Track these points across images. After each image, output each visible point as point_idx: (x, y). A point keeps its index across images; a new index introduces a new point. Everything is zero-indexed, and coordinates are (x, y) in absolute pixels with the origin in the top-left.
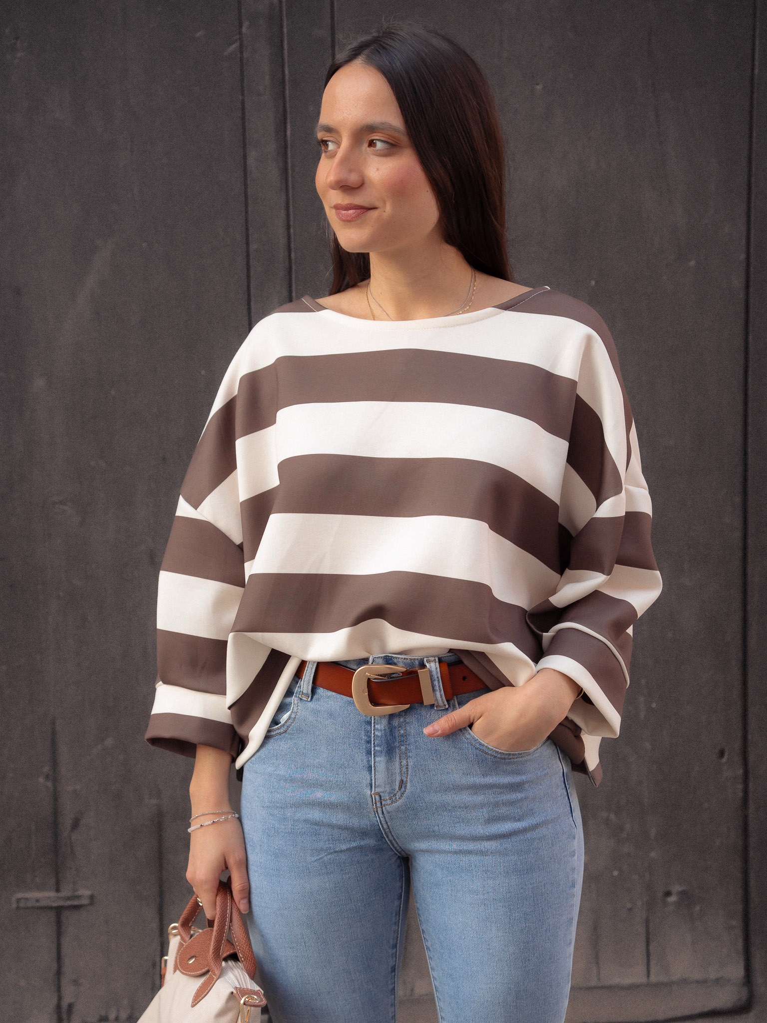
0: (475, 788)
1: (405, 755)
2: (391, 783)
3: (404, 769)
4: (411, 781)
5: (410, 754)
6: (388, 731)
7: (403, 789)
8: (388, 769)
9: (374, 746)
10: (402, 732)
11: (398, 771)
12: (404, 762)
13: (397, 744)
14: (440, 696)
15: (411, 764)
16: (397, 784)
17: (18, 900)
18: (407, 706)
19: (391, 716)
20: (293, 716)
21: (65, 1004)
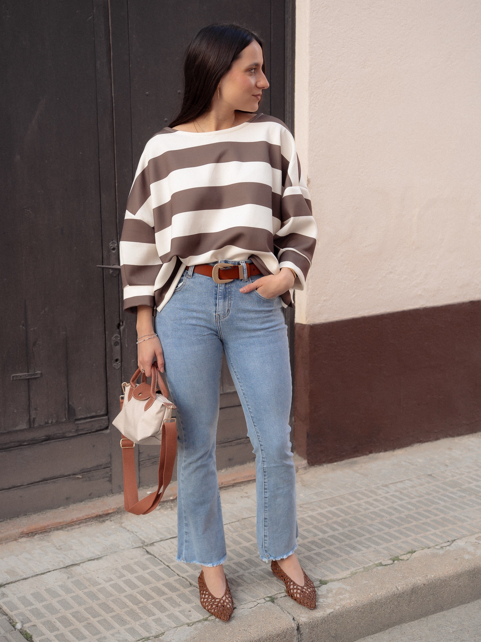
0: (256, 312)
1: (230, 299)
2: (224, 310)
3: (229, 305)
4: (232, 310)
5: (232, 299)
6: (224, 290)
7: (228, 313)
8: (223, 305)
9: (219, 296)
10: (229, 290)
11: (227, 305)
12: (230, 302)
13: (227, 295)
14: (246, 275)
15: (232, 302)
16: (227, 310)
17: (13, 377)
18: (232, 280)
19: (226, 284)
20: (184, 284)
21: (32, 418)
